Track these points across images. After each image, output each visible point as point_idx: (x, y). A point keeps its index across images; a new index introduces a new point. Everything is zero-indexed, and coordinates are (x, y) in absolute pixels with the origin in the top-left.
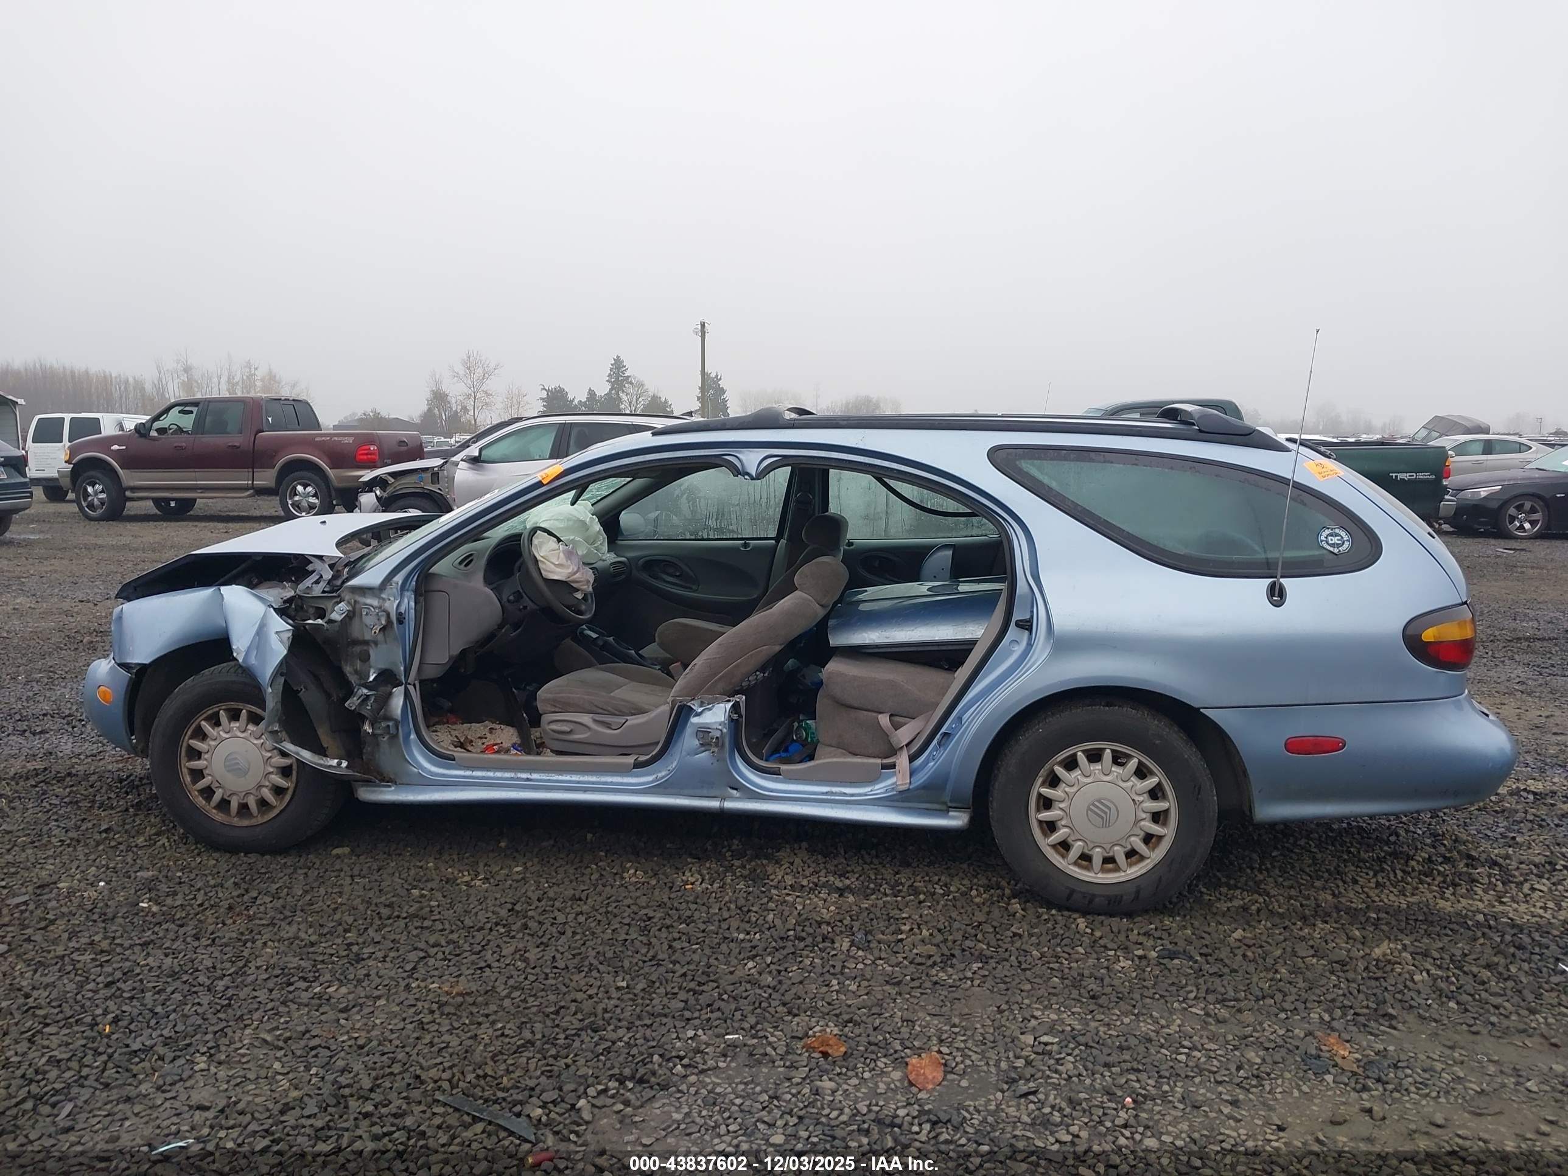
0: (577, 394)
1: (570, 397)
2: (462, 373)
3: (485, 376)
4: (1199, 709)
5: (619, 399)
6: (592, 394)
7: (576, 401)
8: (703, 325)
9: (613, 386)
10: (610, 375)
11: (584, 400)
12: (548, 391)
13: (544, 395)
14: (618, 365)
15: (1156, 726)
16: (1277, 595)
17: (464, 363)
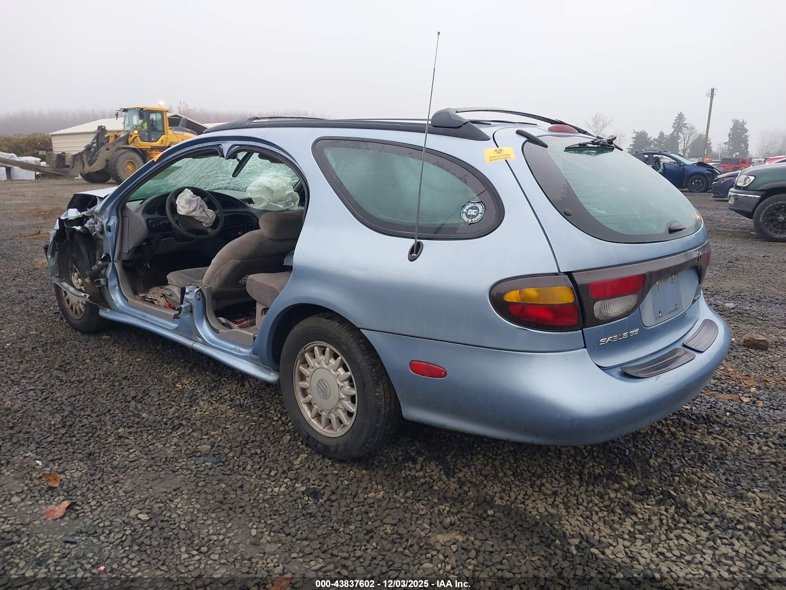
0: (653, 135)
1: (649, 136)
2: (591, 125)
3: (604, 126)
4: (359, 329)
5: (678, 137)
6: (662, 134)
7: (652, 139)
8: (713, 91)
9: (675, 129)
10: (674, 124)
11: (657, 138)
12: (637, 133)
13: (634, 135)
14: (680, 117)
15: (345, 336)
16: (416, 251)
17: (593, 119)
